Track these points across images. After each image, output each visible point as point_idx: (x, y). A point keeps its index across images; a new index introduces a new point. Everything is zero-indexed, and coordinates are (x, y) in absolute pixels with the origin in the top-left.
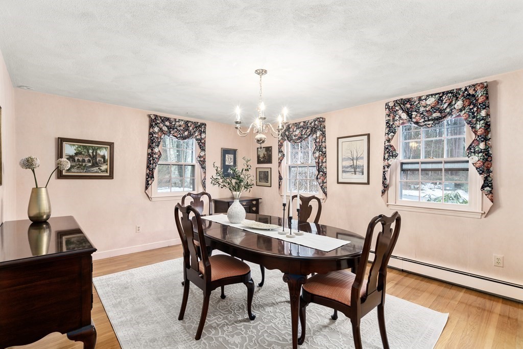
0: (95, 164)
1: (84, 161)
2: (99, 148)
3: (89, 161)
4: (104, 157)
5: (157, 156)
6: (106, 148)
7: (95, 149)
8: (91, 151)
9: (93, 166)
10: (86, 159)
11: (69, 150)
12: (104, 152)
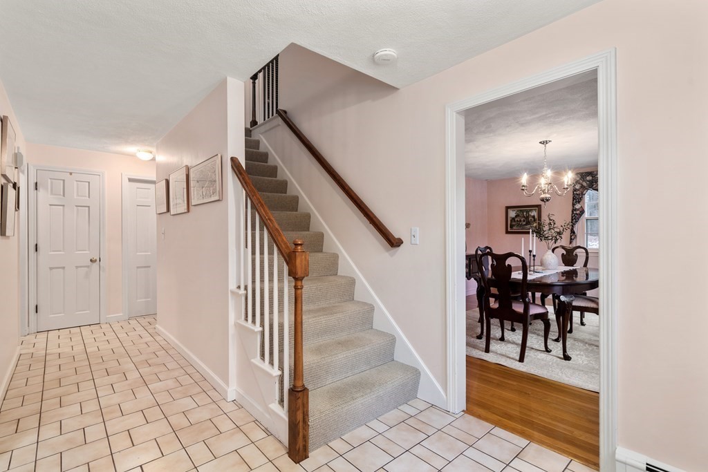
0: (528, 223)
1: (520, 221)
2: (531, 210)
3: (524, 221)
4: (534, 217)
5: (578, 212)
6: (535, 210)
7: (528, 212)
8: (525, 213)
9: (526, 224)
10: (522, 220)
11: (512, 214)
12: (534, 213)
